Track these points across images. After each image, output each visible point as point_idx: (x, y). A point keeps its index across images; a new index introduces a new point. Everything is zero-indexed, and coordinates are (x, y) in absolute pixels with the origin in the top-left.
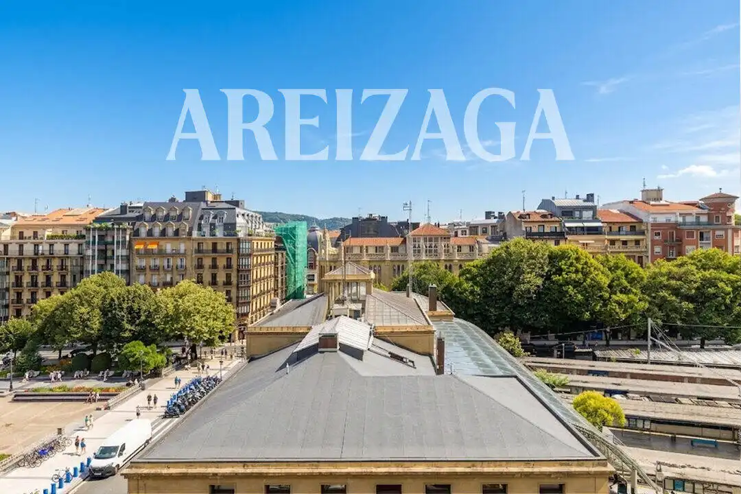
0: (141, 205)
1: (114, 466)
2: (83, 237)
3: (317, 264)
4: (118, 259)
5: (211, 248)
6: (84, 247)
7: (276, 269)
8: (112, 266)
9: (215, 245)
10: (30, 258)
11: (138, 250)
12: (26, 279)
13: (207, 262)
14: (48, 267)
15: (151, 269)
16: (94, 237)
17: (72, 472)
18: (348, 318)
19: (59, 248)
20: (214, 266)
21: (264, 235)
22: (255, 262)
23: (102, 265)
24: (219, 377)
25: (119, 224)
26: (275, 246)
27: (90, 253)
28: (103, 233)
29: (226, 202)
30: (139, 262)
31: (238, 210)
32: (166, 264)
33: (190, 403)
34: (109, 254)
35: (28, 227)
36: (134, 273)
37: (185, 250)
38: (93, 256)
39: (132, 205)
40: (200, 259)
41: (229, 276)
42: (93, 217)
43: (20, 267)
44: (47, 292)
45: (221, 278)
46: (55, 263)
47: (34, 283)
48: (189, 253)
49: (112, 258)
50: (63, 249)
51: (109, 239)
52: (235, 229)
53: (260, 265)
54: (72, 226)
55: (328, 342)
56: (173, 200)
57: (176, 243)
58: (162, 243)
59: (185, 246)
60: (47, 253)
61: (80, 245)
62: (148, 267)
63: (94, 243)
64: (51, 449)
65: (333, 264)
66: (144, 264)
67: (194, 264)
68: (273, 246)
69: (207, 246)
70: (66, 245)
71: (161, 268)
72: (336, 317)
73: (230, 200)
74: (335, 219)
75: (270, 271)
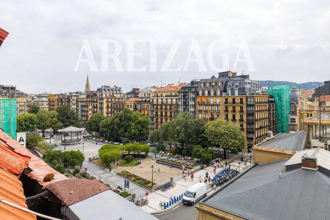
0: (199, 81)
1: (192, 201)
2: (177, 96)
3: (298, 111)
4: (191, 106)
5: (232, 101)
6: (178, 100)
7: (269, 114)
8: (188, 109)
9: (234, 100)
10: (160, 105)
11: (199, 102)
12: (159, 113)
13: (230, 109)
14: (166, 109)
15: (204, 111)
16: (181, 96)
17: (176, 198)
18: (324, 149)
19: (169, 101)
20: (234, 111)
21: (261, 94)
22: (256, 109)
23: (184, 108)
24: (238, 170)
25: (191, 90)
26: (269, 100)
27: (180, 103)
28: (185, 94)
29: (240, 76)
30: (199, 108)
31: (246, 81)
32: (210, 109)
33: (224, 181)
34: (187, 103)
35: (159, 92)
36: (197, 112)
37: (219, 102)
38: (181, 104)
39: (196, 81)
40: (227, 107)
41: (242, 116)
42: (181, 87)
43: (157, 108)
44: (166, 119)
45: (238, 117)
46: (168, 107)
47: (162, 115)
48: (221, 104)
49: (188, 105)
50: (171, 101)
51: (187, 97)
52: (245, 91)
53: (260, 111)
54: (173, 91)
55: (309, 163)
56: (213, 77)
57: (215, 98)
58: (209, 98)
59: (219, 100)
60: (165, 103)
61: (177, 99)
62: (203, 110)
63: (181, 99)
64: (169, 186)
65: (310, 113)
66: (201, 109)
67: (223, 109)
68: (267, 101)
69: (230, 100)
70: (172, 99)
71: (208, 111)
72: (314, 147)
73: (241, 75)
74: (310, 83)
75: (266, 115)
